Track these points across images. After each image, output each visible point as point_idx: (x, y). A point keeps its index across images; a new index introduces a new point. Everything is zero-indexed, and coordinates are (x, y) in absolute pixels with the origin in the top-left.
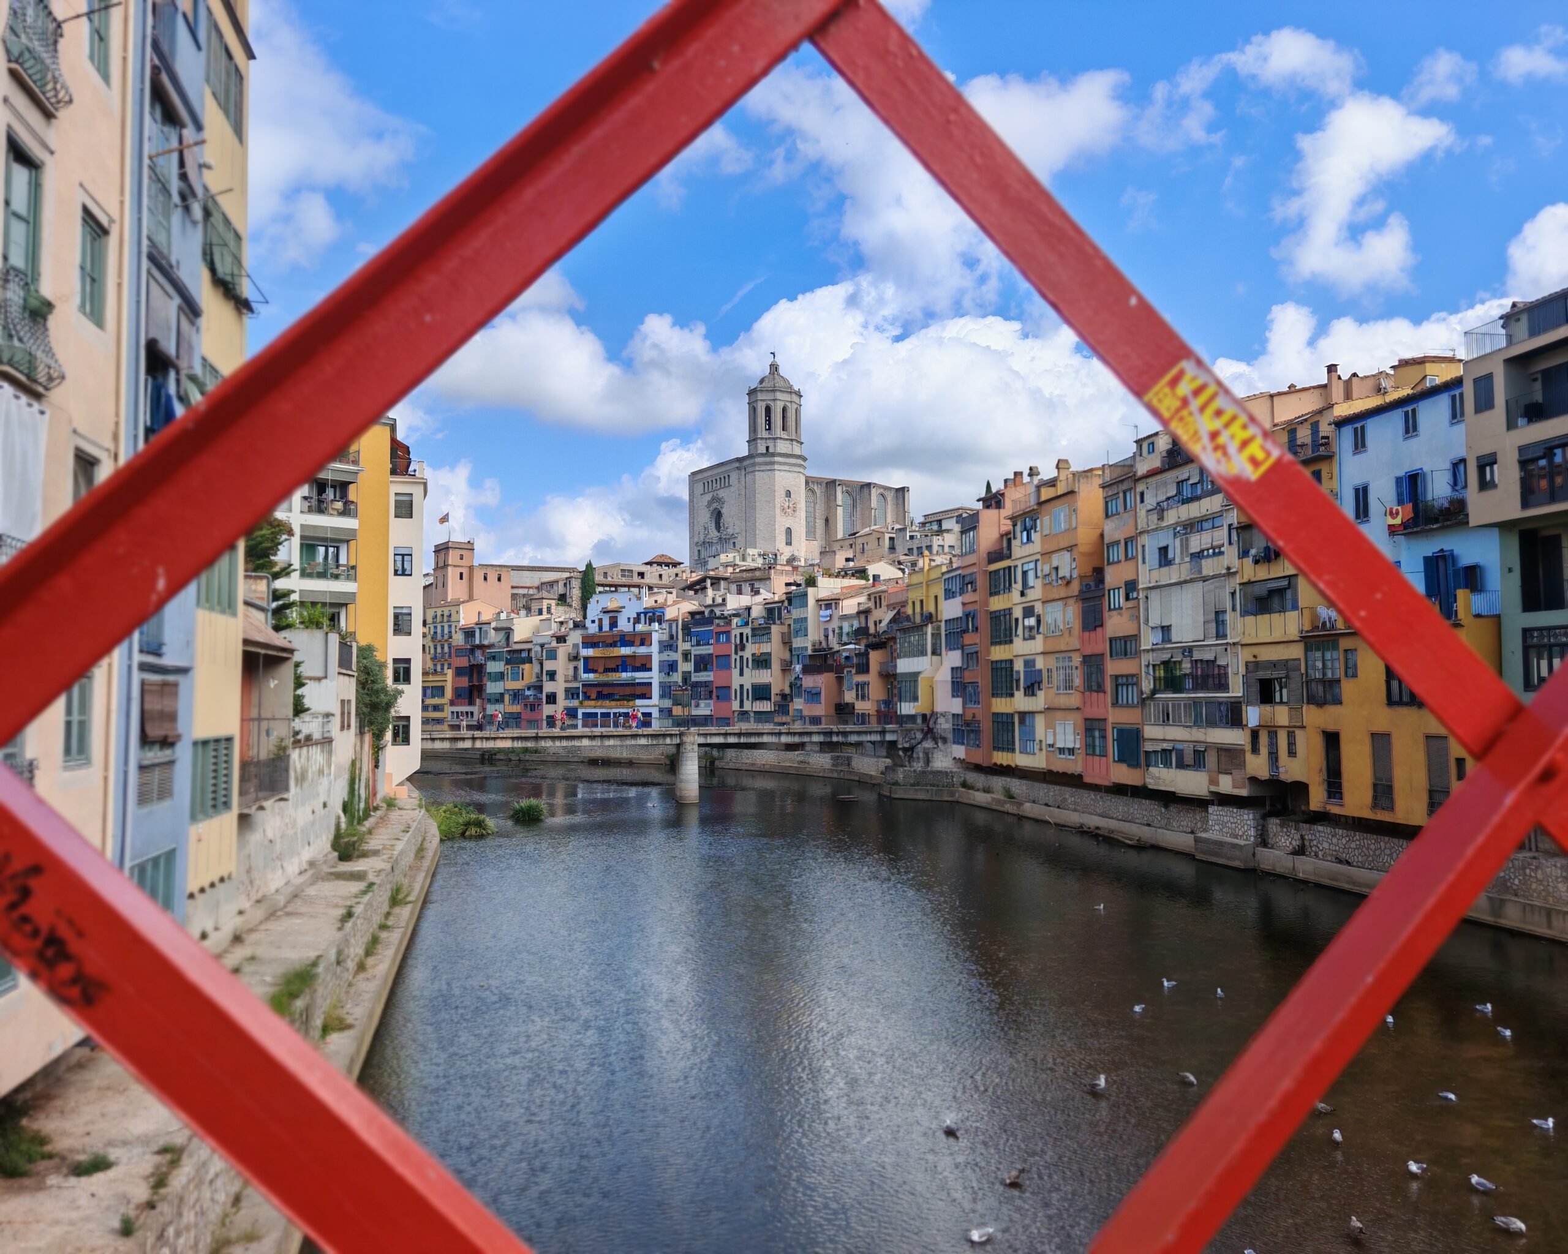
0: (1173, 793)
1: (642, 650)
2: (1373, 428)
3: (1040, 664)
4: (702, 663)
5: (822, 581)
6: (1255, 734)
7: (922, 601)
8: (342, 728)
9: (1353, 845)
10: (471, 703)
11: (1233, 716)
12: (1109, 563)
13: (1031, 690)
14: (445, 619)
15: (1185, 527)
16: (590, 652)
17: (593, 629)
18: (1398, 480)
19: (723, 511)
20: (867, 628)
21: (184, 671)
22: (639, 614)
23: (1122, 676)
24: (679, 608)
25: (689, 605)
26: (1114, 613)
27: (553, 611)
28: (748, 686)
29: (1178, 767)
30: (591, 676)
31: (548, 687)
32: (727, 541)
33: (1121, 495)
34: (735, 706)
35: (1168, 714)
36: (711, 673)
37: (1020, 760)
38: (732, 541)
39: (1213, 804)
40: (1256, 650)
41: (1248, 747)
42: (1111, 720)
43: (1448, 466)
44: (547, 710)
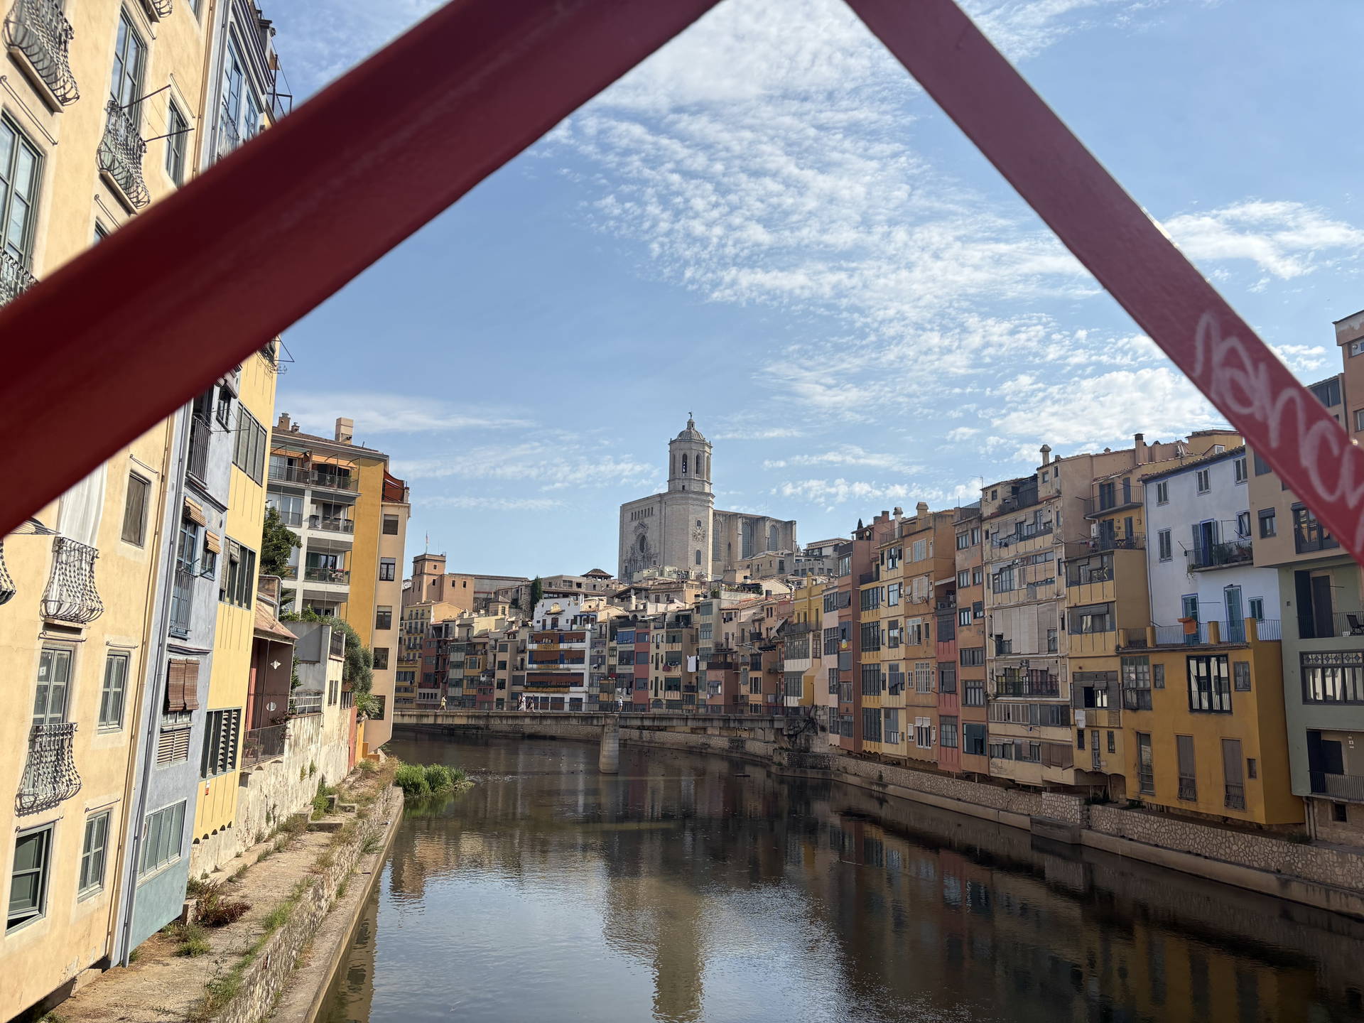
0: (1013, 781)
1: (577, 646)
2: (1173, 484)
3: (902, 669)
4: (625, 658)
5: (725, 595)
6: (1081, 733)
7: (805, 614)
8: (330, 703)
9: (1163, 830)
10: (436, 686)
11: (1062, 717)
12: (959, 587)
13: (894, 691)
14: (419, 617)
15: (1022, 560)
16: (534, 647)
17: (538, 627)
18: (1195, 527)
19: (647, 535)
20: (760, 634)
21: (205, 653)
22: (575, 617)
23: (971, 681)
24: (607, 612)
25: (616, 611)
26: (964, 628)
27: (507, 612)
28: (662, 679)
29: (1016, 759)
30: (535, 666)
31: (500, 674)
32: (648, 560)
33: (970, 532)
34: (651, 694)
35: (1009, 714)
36: (633, 667)
37: (886, 748)
38: (653, 560)
39: (1046, 791)
40: (1081, 662)
41: (1075, 744)
42: (961, 718)
43: (1235, 517)
44: (498, 694)
